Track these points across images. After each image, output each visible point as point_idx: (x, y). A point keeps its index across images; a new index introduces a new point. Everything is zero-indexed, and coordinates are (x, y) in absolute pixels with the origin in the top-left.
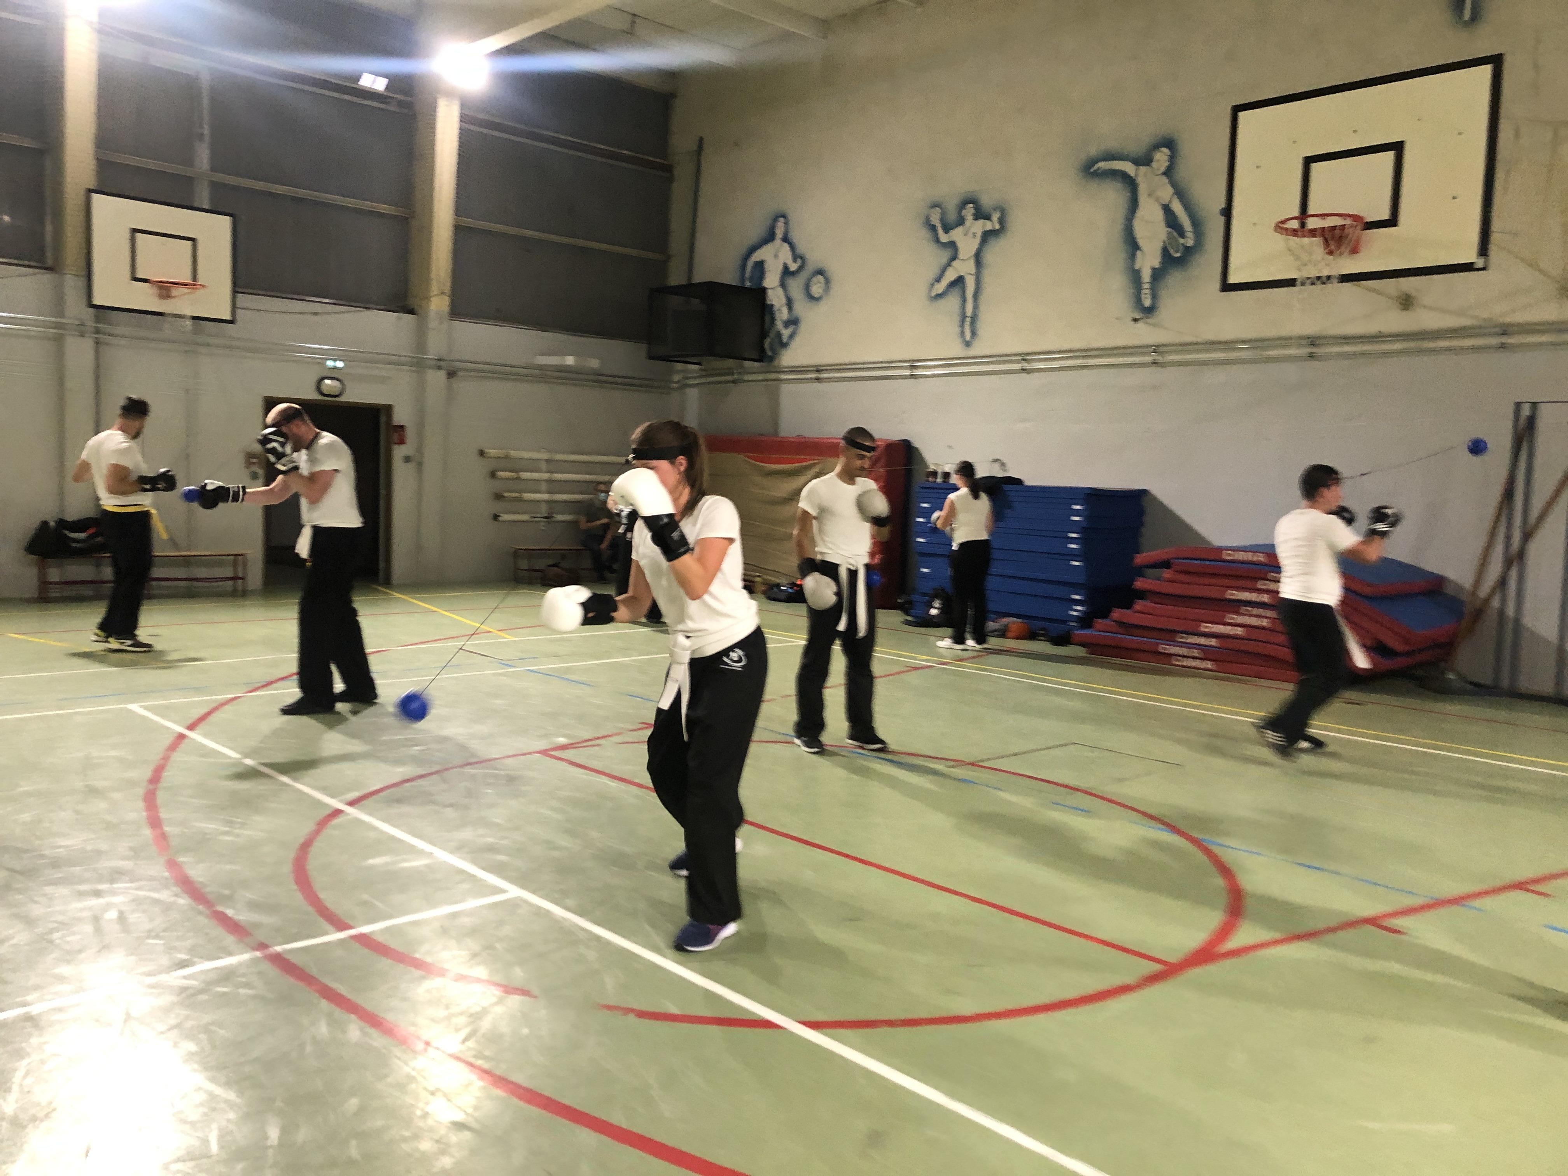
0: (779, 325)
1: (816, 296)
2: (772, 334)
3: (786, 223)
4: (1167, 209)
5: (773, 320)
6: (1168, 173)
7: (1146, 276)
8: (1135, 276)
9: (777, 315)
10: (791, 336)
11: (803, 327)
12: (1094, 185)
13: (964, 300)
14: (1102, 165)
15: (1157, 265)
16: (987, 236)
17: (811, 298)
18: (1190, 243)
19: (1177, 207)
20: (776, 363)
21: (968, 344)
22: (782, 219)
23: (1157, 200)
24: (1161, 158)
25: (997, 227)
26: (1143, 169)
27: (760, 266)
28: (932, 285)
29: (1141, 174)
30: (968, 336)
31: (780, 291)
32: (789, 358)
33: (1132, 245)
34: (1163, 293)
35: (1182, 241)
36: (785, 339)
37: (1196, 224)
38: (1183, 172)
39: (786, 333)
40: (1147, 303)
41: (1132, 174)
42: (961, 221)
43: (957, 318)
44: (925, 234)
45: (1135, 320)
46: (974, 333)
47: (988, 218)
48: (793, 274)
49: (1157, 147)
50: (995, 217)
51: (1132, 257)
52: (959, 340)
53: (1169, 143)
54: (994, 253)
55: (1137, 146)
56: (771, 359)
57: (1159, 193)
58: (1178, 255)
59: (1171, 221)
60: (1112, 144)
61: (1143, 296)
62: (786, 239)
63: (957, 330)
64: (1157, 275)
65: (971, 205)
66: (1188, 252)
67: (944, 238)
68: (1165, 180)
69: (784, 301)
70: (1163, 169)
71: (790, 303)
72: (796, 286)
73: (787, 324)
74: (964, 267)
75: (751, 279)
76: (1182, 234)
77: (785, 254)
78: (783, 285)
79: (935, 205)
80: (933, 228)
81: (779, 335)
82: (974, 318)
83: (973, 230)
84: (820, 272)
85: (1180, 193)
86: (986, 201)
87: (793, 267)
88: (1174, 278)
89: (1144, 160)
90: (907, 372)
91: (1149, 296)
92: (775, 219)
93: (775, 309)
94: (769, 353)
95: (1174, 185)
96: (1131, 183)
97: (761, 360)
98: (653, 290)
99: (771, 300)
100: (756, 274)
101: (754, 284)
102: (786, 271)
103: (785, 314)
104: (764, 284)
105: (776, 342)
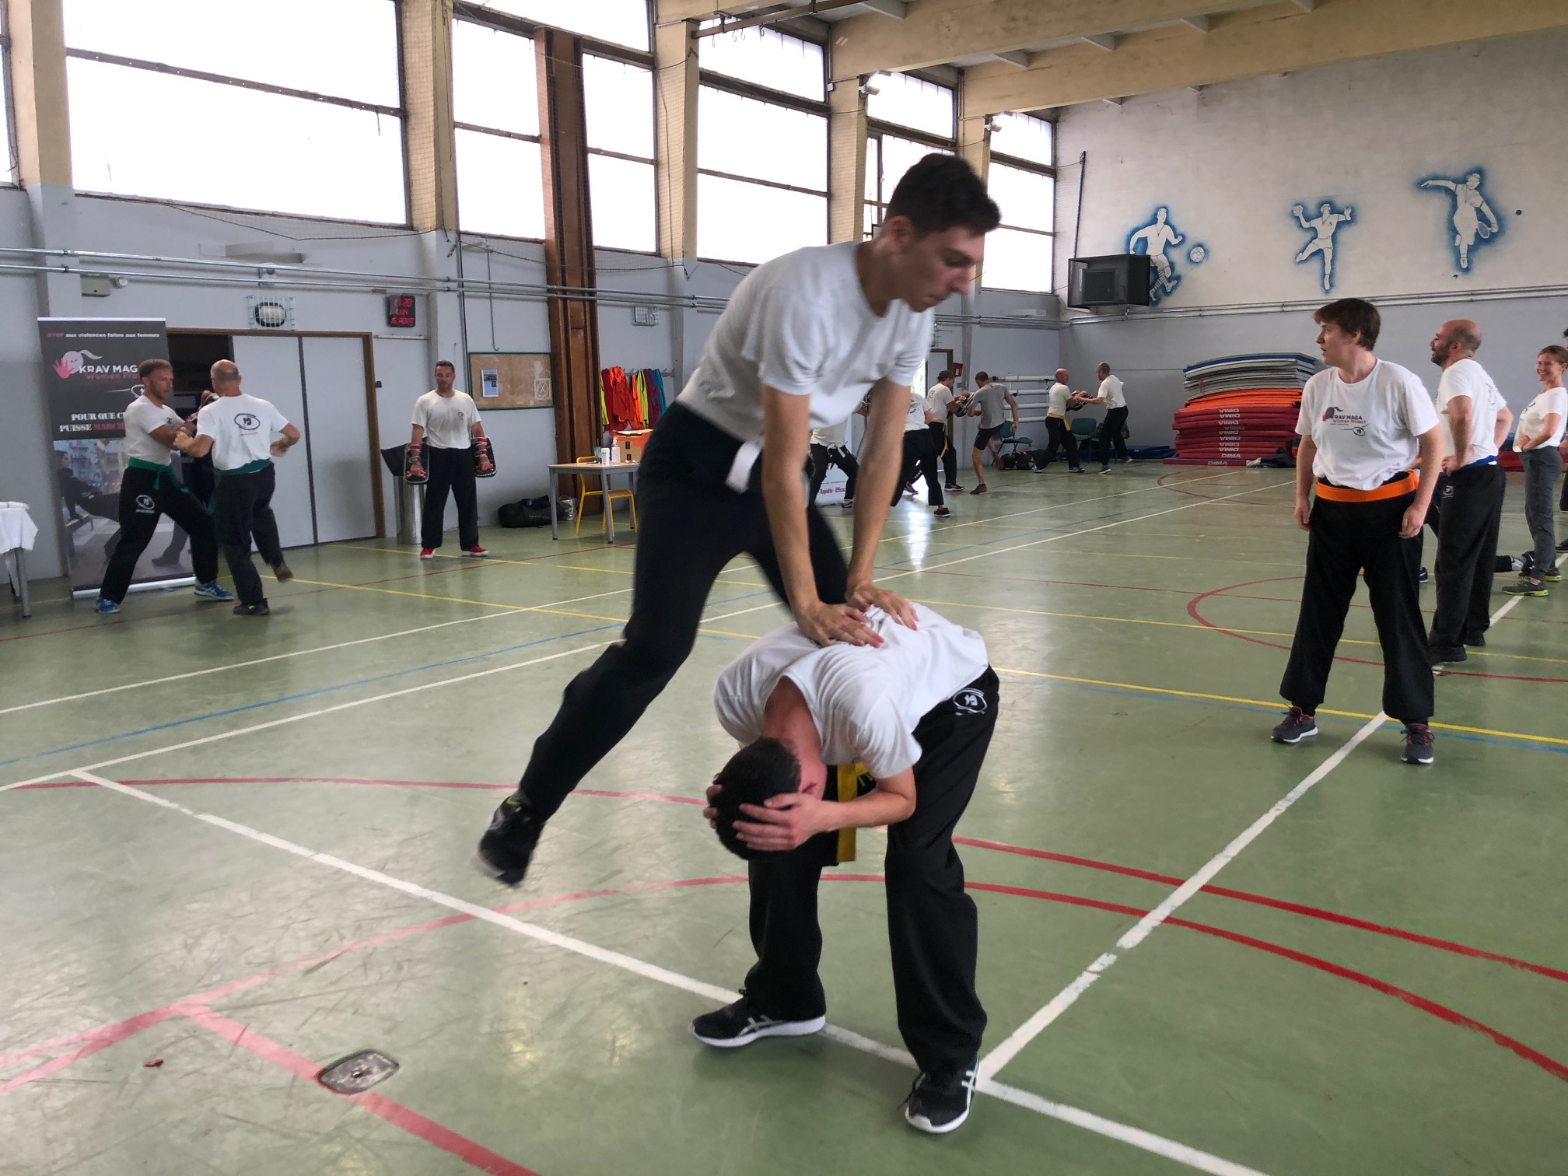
0: (1162, 280)
1: (1197, 261)
2: (1157, 286)
3: (1167, 212)
4: (1478, 210)
5: (1157, 278)
6: (1479, 188)
7: (1464, 250)
8: (1456, 251)
10: (1174, 288)
11: (1184, 282)
13: (1324, 264)
14: (1431, 183)
15: (1471, 243)
16: (1340, 225)
17: (1192, 261)
18: (1495, 230)
19: (1486, 209)
20: (1160, 306)
21: (1327, 292)
22: (1164, 210)
23: (1471, 204)
24: (1474, 180)
25: (1349, 219)
26: (1460, 186)
27: (1144, 241)
28: (1297, 255)
29: (1460, 189)
30: (1327, 287)
31: (1163, 258)
32: (1168, 302)
33: (1453, 231)
34: (1475, 259)
35: (1489, 229)
36: (1168, 289)
37: (1499, 219)
38: (1489, 188)
39: (1169, 286)
40: (1464, 266)
41: (1453, 189)
42: (1320, 215)
43: (1318, 275)
44: (1292, 223)
45: (1456, 276)
46: (1331, 285)
47: (1342, 213)
48: (1175, 246)
49: (1471, 173)
50: (1347, 212)
51: (1454, 239)
52: (1319, 289)
53: (1480, 171)
54: (1345, 235)
55: (1458, 171)
56: (1156, 303)
57: (1472, 200)
58: (1487, 237)
59: (1481, 217)
61: (1462, 262)
62: (1167, 223)
63: (1318, 283)
64: (1471, 250)
65: (1328, 205)
66: (1493, 236)
67: (1305, 225)
68: (1477, 192)
69: (1168, 264)
70: (1476, 186)
71: (1172, 265)
72: (1177, 255)
73: (1169, 280)
74: (1324, 243)
75: (1134, 249)
76: (1489, 224)
77: (1168, 233)
78: (1165, 253)
79: (1298, 205)
80: (1298, 218)
81: (1163, 287)
82: (1331, 276)
83: (1329, 221)
84: (1200, 245)
85: (1488, 201)
86: (1340, 203)
87: (1174, 241)
88: (1484, 251)
89: (1464, 181)
90: (1279, 309)
91: (1466, 261)
92: (1158, 209)
93: (1159, 269)
94: (1154, 299)
95: (1483, 196)
96: (1453, 195)
97: (1147, 304)
98: (1070, 260)
99: (1154, 264)
100: (1141, 245)
101: (1139, 253)
102: (1168, 244)
103: (1168, 273)
104: (1147, 253)
105: (1160, 292)
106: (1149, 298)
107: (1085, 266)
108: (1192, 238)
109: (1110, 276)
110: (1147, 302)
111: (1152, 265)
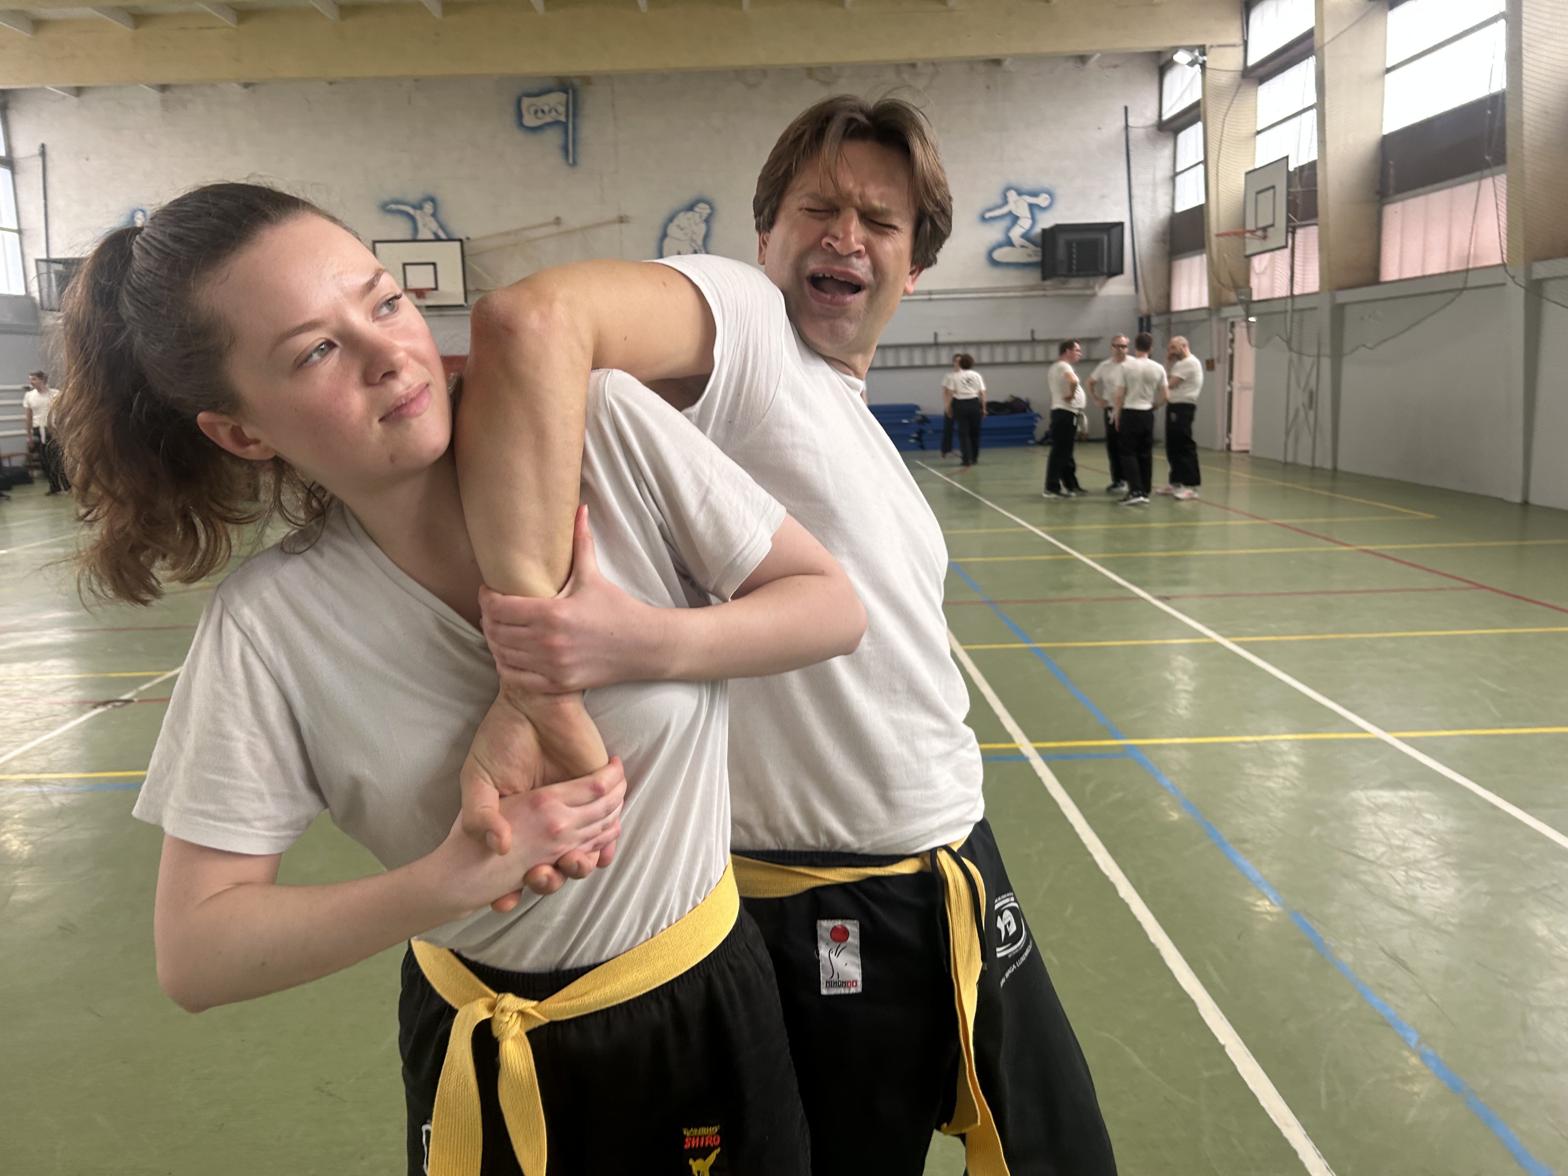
3: (146, 216)
4: (436, 235)
6: (434, 215)
12: (389, 217)
14: (393, 207)
22: (141, 213)
23: (429, 229)
24: (428, 207)
26: (418, 212)
29: (417, 214)
41: (413, 214)
53: (432, 200)
57: (430, 226)
60: (397, 195)
68: (432, 219)
70: (430, 213)
85: (442, 227)
89: (419, 207)
92: (135, 212)
95: (438, 222)
96: (412, 219)
98: (40, 260)
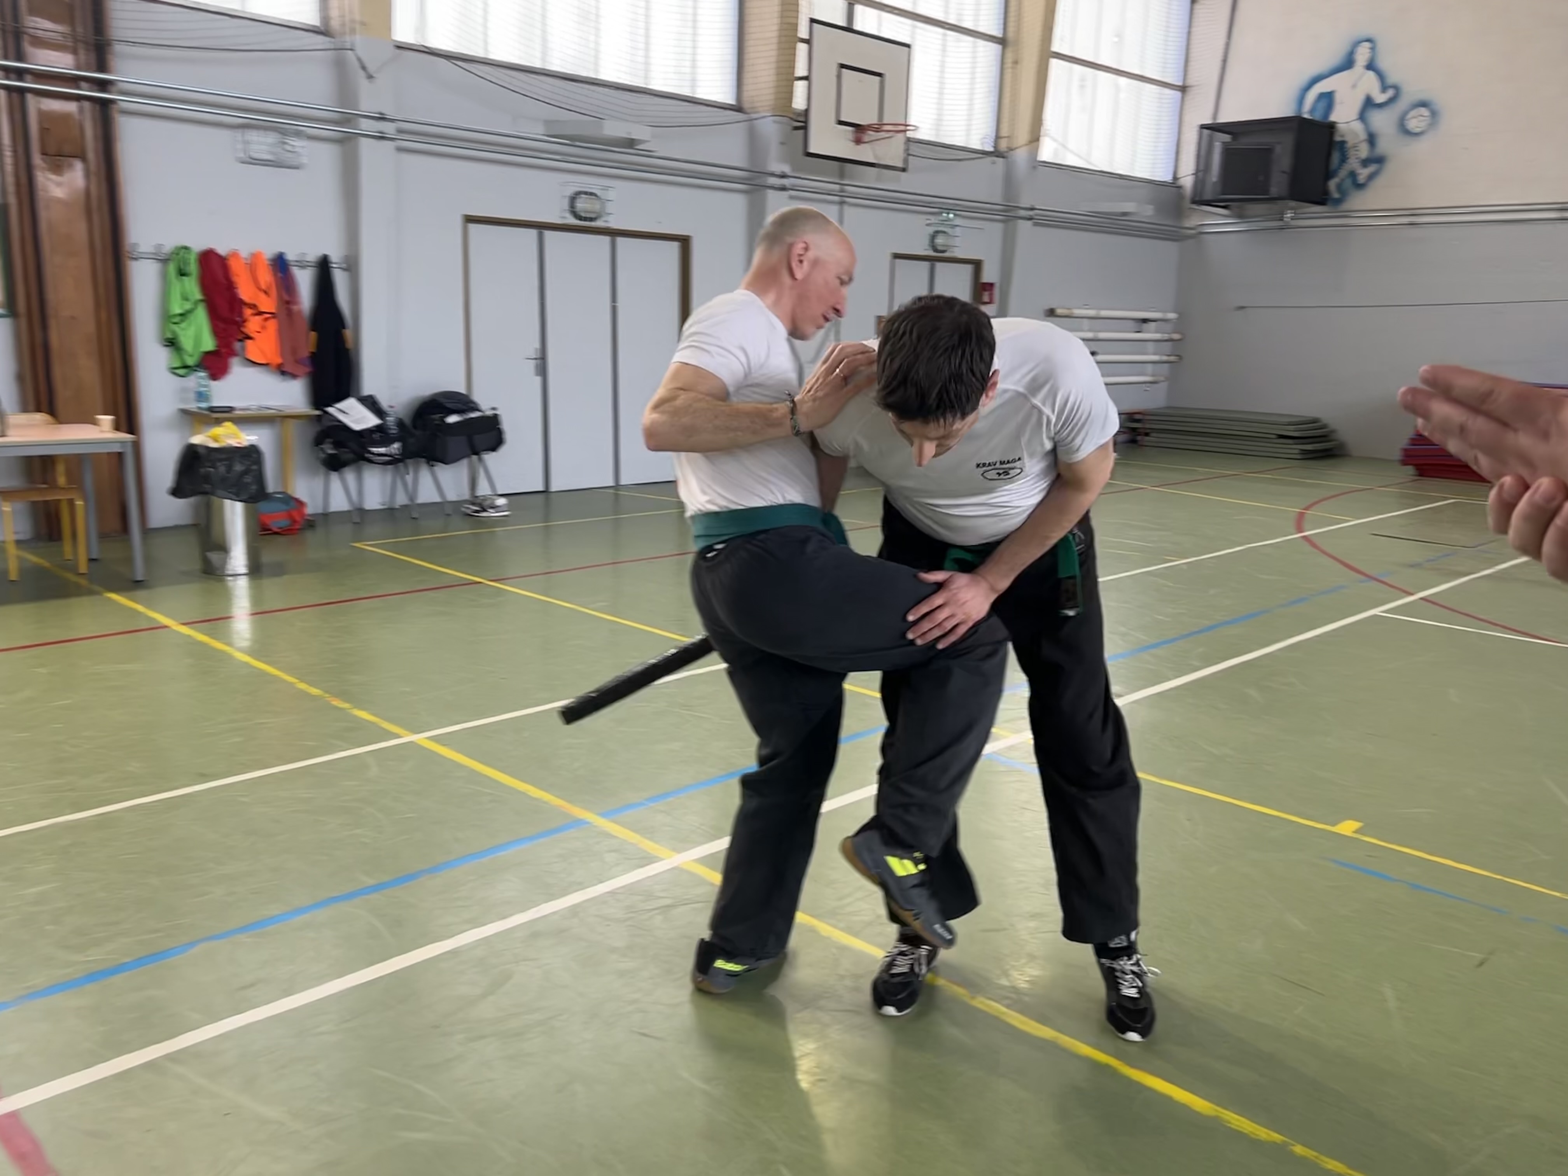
0: (1353, 163)
1: (1418, 130)
2: (1343, 173)
3: (1373, 49)
5: (1344, 159)
9: (1351, 153)
10: (1371, 177)
11: (1390, 168)
17: (1407, 132)
22: (1367, 44)
27: (1328, 98)
31: (1358, 126)
32: (1359, 201)
36: (1361, 179)
39: (1363, 173)
48: (1380, 106)
56: (1338, 202)
62: (1370, 66)
69: (1363, 136)
71: (1372, 139)
72: (1381, 121)
73: (1365, 163)
75: (1312, 111)
77: (1369, 84)
78: (1362, 117)
81: (1353, 175)
84: (1423, 104)
87: (1380, 98)
92: (1357, 43)
93: (1349, 145)
94: (1336, 195)
97: (1322, 203)
98: (1203, 127)
99: (1342, 136)
100: (1322, 105)
101: (1317, 116)
102: (1369, 103)
103: (1364, 151)
104: (1333, 118)
105: (1348, 183)
106: (1326, 192)
107: (1227, 138)
108: (1412, 91)
109: (1266, 153)
110: (1321, 198)
111: (1338, 138)
